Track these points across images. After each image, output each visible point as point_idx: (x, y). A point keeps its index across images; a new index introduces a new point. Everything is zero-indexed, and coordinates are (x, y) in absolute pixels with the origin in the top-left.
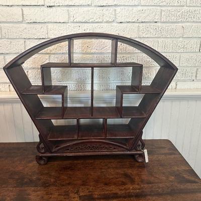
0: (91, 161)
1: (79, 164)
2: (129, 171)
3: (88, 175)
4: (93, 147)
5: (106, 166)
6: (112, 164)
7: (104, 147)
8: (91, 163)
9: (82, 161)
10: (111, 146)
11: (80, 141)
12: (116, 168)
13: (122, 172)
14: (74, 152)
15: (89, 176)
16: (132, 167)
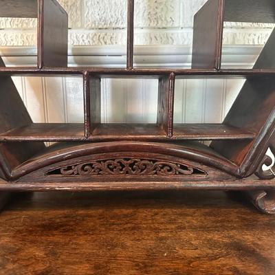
0: (125, 211)
1: (91, 216)
2: (248, 238)
3: (114, 246)
4: (131, 165)
5: (171, 222)
6: (189, 218)
7: (164, 165)
8: (126, 216)
9: (101, 211)
10: (185, 162)
11: (92, 147)
12: (204, 228)
13: (226, 240)
14: (77, 181)
15: (119, 249)
16: (248, 225)
